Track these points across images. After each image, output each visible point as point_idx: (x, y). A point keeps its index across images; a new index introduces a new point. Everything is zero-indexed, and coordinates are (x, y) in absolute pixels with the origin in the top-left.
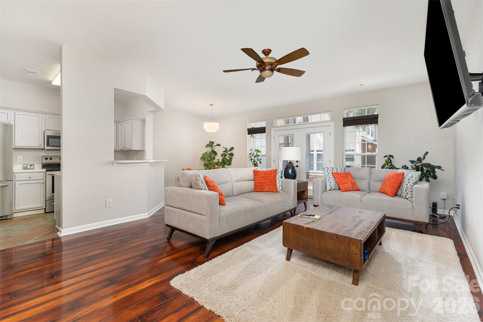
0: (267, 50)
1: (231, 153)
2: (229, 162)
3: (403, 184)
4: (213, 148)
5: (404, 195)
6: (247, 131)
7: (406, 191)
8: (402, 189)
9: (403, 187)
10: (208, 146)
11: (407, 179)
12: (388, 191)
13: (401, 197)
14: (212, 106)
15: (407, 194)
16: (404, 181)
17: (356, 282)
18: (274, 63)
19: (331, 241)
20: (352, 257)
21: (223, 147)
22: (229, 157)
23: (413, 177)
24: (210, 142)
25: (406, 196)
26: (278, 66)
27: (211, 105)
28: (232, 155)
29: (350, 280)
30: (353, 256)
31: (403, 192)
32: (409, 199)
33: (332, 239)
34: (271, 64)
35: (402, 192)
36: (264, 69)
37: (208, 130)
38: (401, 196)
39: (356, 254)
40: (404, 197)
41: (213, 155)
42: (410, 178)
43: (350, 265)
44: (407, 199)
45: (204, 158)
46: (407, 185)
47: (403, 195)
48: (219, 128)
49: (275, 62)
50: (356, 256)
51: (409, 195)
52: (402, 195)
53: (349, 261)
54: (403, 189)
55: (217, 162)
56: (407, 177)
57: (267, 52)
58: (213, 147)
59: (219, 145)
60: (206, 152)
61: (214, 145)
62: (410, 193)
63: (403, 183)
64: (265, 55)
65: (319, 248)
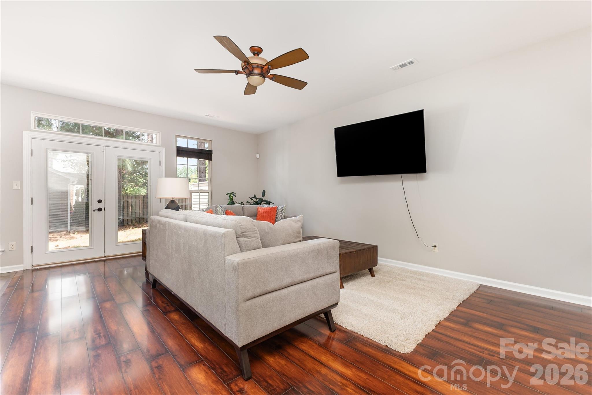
0: (256, 48)
18: (265, 66)
26: (271, 70)
34: (262, 67)
36: (252, 73)
49: (266, 64)
57: (257, 51)
64: (254, 54)
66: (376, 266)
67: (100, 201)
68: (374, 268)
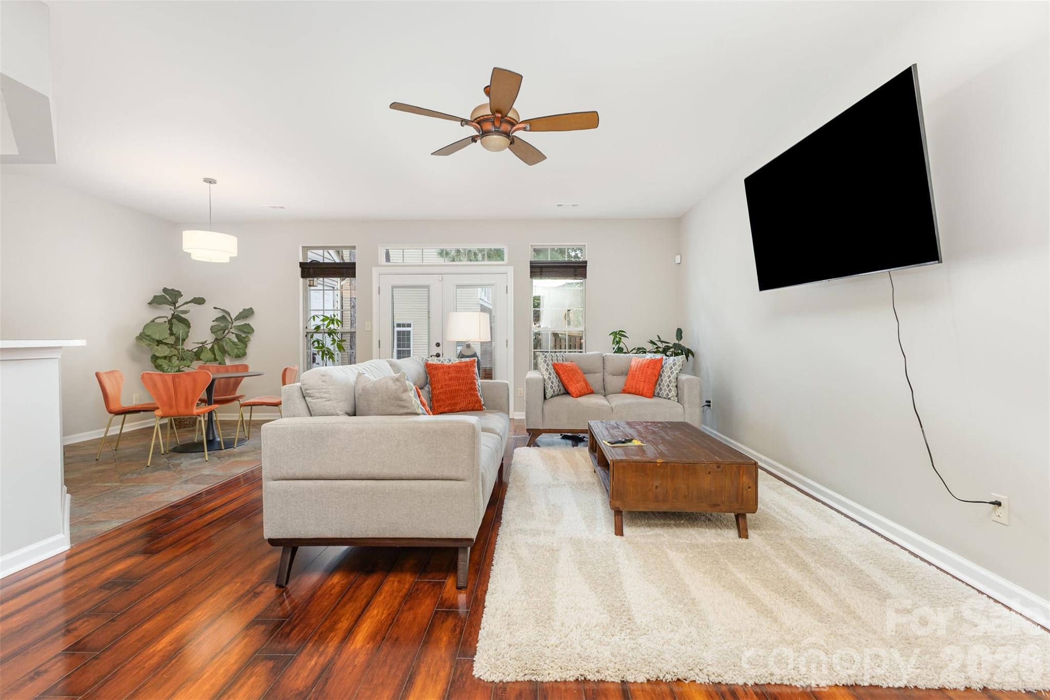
1: (244, 323)
2: (238, 349)
3: (661, 376)
4: (179, 309)
5: (664, 393)
6: (299, 270)
7: (668, 386)
8: (661, 384)
9: (662, 381)
10: (156, 301)
11: (668, 369)
12: (643, 389)
13: (660, 397)
14: (212, 185)
15: (670, 391)
16: (663, 372)
17: (743, 533)
19: (709, 475)
20: (742, 494)
21: (215, 308)
22: (237, 336)
23: (676, 365)
24: (165, 290)
25: (668, 395)
27: (210, 181)
28: (248, 330)
29: (732, 534)
30: (744, 492)
31: (663, 389)
32: (672, 398)
33: (709, 473)
35: (661, 389)
37: (197, 255)
38: (660, 395)
39: (749, 488)
40: (665, 396)
41: (179, 329)
42: (672, 367)
43: (739, 509)
44: (668, 399)
45: (152, 338)
46: (669, 377)
47: (662, 394)
48: (237, 253)
50: (749, 490)
51: (673, 392)
52: (660, 393)
53: (737, 503)
54: (663, 384)
55: (197, 349)
56: (667, 364)
58: (177, 305)
59: (199, 301)
60: (153, 321)
61: (181, 301)
62: (674, 389)
63: (663, 375)
65: (687, 494)
66: (754, 513)
67: (438, 345)
68: (748, 515)
